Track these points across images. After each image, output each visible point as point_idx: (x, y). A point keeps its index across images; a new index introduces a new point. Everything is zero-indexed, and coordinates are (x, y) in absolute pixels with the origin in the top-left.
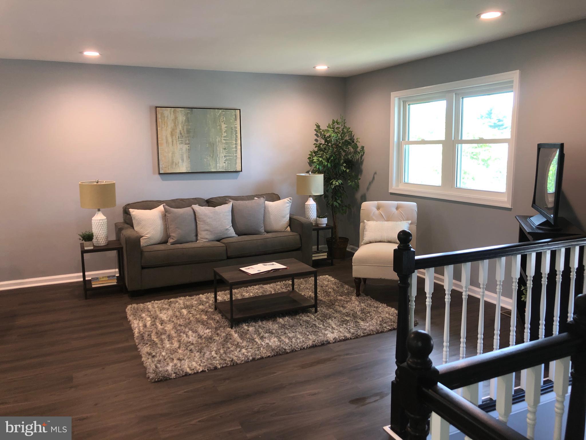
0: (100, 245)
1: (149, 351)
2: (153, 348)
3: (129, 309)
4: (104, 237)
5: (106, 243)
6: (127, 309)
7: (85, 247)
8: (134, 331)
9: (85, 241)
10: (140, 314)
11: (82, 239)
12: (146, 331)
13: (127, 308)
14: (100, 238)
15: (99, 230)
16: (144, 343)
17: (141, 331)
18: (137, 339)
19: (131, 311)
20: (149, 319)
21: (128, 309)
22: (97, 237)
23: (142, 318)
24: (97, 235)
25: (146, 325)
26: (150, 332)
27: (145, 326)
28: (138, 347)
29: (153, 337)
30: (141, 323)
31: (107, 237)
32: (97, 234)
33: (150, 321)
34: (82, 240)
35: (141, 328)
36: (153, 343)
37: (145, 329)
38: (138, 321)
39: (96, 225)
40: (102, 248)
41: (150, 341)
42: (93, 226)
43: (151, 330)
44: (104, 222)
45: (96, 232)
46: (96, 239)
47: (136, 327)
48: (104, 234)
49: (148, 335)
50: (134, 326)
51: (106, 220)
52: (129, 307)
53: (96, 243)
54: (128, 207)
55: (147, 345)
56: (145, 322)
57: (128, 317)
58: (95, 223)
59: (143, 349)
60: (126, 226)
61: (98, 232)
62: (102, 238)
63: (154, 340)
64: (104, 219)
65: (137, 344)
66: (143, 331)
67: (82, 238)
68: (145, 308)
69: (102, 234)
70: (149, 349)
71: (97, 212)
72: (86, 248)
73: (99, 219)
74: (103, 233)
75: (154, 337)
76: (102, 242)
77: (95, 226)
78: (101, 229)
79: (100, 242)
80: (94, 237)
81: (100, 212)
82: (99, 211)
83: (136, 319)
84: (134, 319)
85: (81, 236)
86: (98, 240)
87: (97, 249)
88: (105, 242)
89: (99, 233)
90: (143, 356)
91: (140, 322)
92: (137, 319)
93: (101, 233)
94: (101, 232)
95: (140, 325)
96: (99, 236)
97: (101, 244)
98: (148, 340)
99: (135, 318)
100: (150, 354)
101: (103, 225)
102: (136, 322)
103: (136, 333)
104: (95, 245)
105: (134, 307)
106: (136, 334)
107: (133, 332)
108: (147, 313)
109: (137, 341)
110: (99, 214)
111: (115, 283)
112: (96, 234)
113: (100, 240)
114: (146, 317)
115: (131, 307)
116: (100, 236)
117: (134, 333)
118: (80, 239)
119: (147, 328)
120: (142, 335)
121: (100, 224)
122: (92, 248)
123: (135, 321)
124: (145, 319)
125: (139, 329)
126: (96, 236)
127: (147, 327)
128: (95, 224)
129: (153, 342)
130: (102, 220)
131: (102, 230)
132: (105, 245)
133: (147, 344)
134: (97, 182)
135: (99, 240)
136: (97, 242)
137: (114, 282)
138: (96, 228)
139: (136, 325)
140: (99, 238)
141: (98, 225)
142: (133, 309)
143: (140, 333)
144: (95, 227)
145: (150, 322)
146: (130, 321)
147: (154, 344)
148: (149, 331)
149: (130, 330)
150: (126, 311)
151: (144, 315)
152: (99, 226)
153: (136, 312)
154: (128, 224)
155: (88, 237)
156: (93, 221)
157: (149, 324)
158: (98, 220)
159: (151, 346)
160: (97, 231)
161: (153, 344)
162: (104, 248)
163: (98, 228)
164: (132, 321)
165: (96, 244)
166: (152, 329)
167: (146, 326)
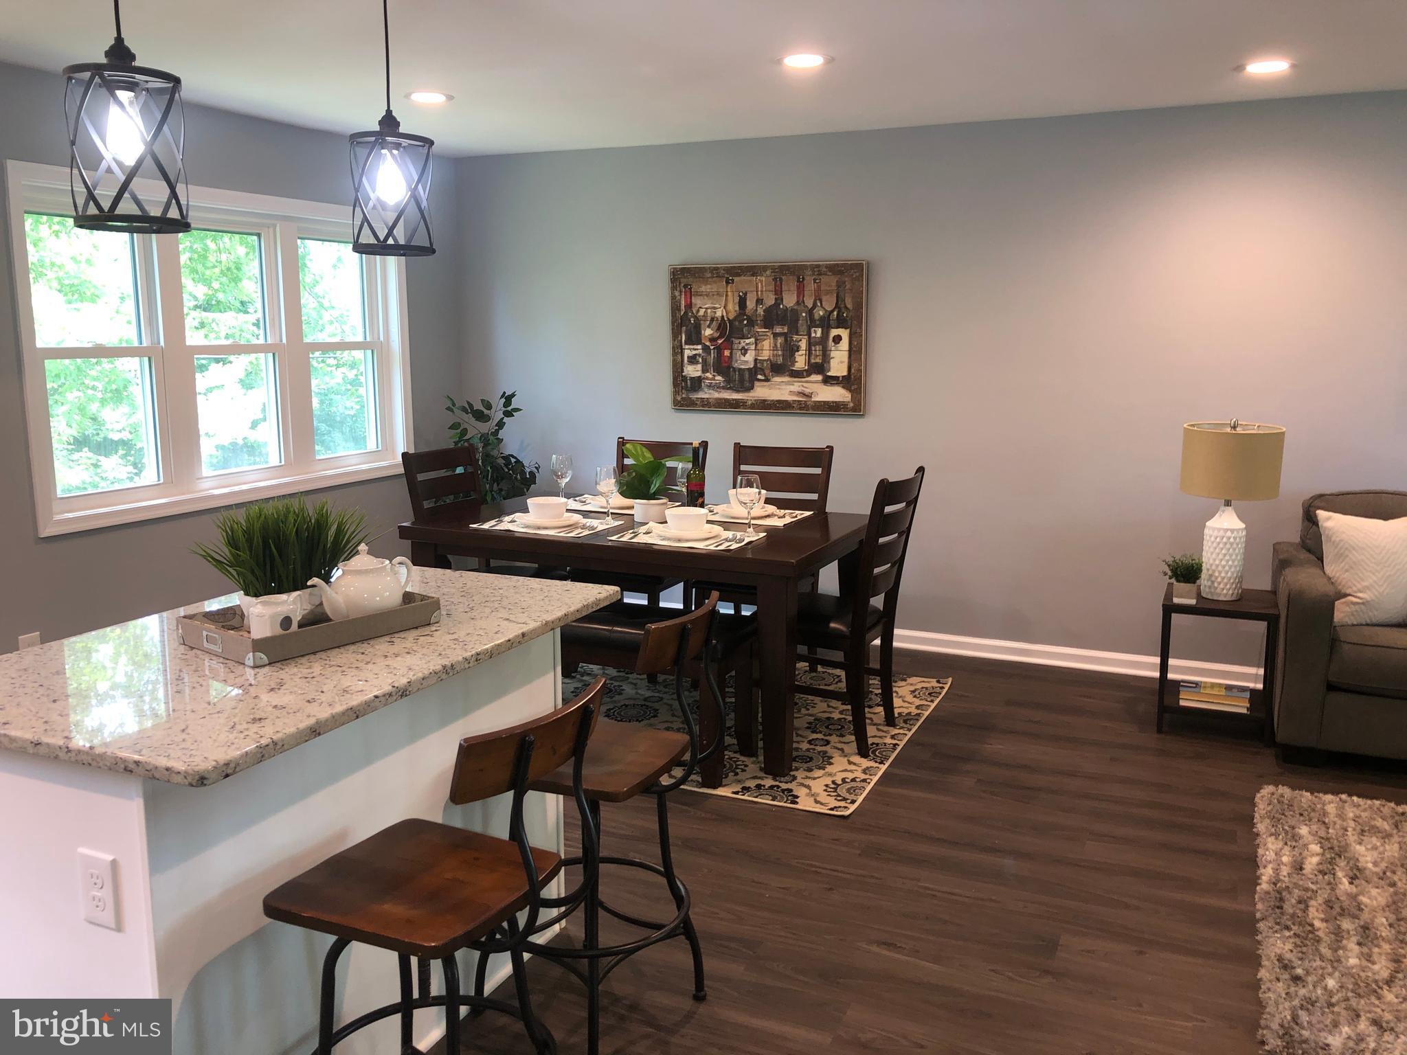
0: (1215, 598)
1: (1288, 956)
2: (1304, 949)
3: (1266, 796)
4: (1230, 578)
5: (1234, 595)
6: (1258, 795)
7: (1176, 597)
8: (1262, 870)
9: (1178, 581)
10: (1292, 822)
11: (1170, 573)
12: (1296, 885)
13: (1262, 791)
14: (1219, 580)
15: (1221, 557)
16: (1278, 924)
17: (1282, 878)
18: (1261, 899)
19: (1269, 804)
20: (1315, 848)
21: (1262, 797)
22: (1211, 576)
23: (1295, 837)
24: (1214, 571)
25: (1302, 863)
26: (1309, 894)
27: (1299, 867)
28: (1258, 925)
29: (1312, 912)
30: (1288, 853)
31: (1241, 579)
32: (1214, 567)
33: (1318, 855)
34: (1170, 578)
35: (1285, 871)
36: (1310, 932)
37: (1296, 878)
38: (1280, 844)
39: (1213, 543)
40: (1222, 607)
41: (1300, 924)
42: (1205, 542)
43: (1314, 887)
44: (1235, 538)
45: (1211, 561)
46: (1208, 580)
47: (1270, 862)
48: (1233, 570)
49: (1300, 902)
50: (1263, 856)
51: (1244, 533)
52: (1267, 790)
53: (1207, 590)
54: (1317, 503)
55: (1287, 934)
56: (1301, 854)
57: (1255, 821)
58: (1211, 536)
59: (1271, 940)
60: (1304, 555)
61: (1217, 562)
62: (1225, 580)
63: (1312, 925)
64: (1238, 530)
65: (1258, 915)
66: (1286, 879)
67: (1172, 570)
68: (1314, 810)
69: (1227, 568)
70: (1289, 946)
71: (1223, 508)
72: (1176, 600)
73: (1225, 528)
74: (1230, 567)
75: (1315, 915)
76: (1223, 589)
77: (1210, 544)
78: (1225, 555)
79: (1218, 591)
80: (1204, 575)
81: (1230, 508)
82: (1228, 506)
83: (1276, 835)
84: (1271, 835)
85: (1169, 566)
86: (1213, 582)
87: (1207, 608)
88: (1231, 592)
89: (1217, 566)
90: (1265, 962)
91: (1287, 849)
92: (1281, 837)
93: (1224, 567)
94: (1224, 563)
95: (1285, 859)
96: (1217, 574)
97: (1220, 595)
98: (1293, 916)
99: (1273, 830)
100: (1286, 966)
101: (1232, 544)
102: (1273, 844)
103: (1264, 878)
104: (1204, 596)
105: (1282, 796)
106: (1264, 886)
107: (1258, 873)
108: (1314, 827)
109: (1259, 906)
110: (1226, 513)
111: (1244, 711)
112: (1211, 565)
113: (1219, 583)
114: (1311, 838)
115: (1273, 794)
116: (1220, 572)
117: (1259, 878)
118: (1165, 574)
119: (1303, 875)
120: (1279, 892)
121: (1225, 540)
122: (1193, 602)
123: (1271, 840)
124: (1305, 846)
125: (1277, 871)
126: (1210, 572)
127: (1304, 872)
128: (1213, 539)
129: (1310, 928)
130: (1232, 531)
131: (1227, 557)
132: (1233, 599)
133: (1288, 928)
134: (1232, 425)
135: (1216, 585)
136: (1210, 587)
137: (1240, 707)
138: (1212, 550)
139: (1270, 855)
140: (1217, 578)
141: (1219, 543)
142: (1278, 800)
143: (1275, 884)
144: (1209, 547)
145: (1315, 860)
146: (1258, 835)
147: (1310, 936)
148: (1307, 890)
149: (1252, 862)
150: (1256, 799)
151: (1304, 831)
152: (1221, 546)
153: (1283, 814)
154: (1309, 551)
155: (1188, 572)
156: (1206, 531)
157: (1312, 863)
158: (1219, 530)
159: (1298, 941)
160: (1215, 560)
161: (1307, 938)
162: (1227, 608)
163: (1217, 550)
164: (1264, 836)
165: (1207, 593)
166: (1317, 883)
167: (1301, 869)
